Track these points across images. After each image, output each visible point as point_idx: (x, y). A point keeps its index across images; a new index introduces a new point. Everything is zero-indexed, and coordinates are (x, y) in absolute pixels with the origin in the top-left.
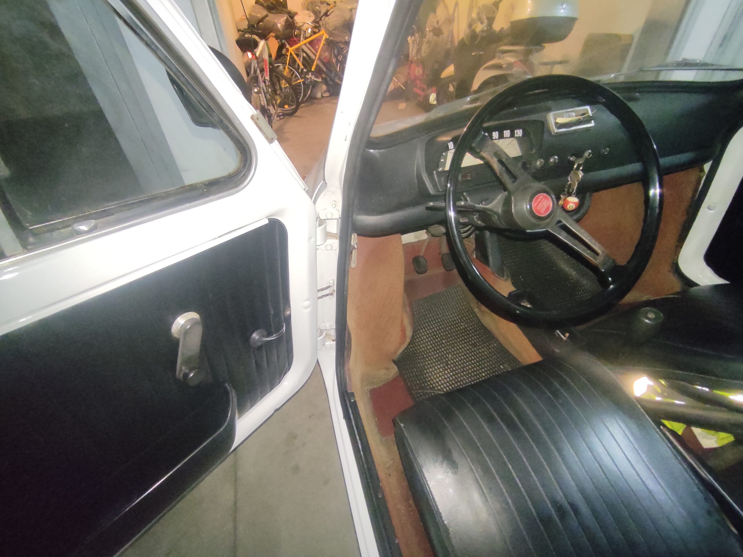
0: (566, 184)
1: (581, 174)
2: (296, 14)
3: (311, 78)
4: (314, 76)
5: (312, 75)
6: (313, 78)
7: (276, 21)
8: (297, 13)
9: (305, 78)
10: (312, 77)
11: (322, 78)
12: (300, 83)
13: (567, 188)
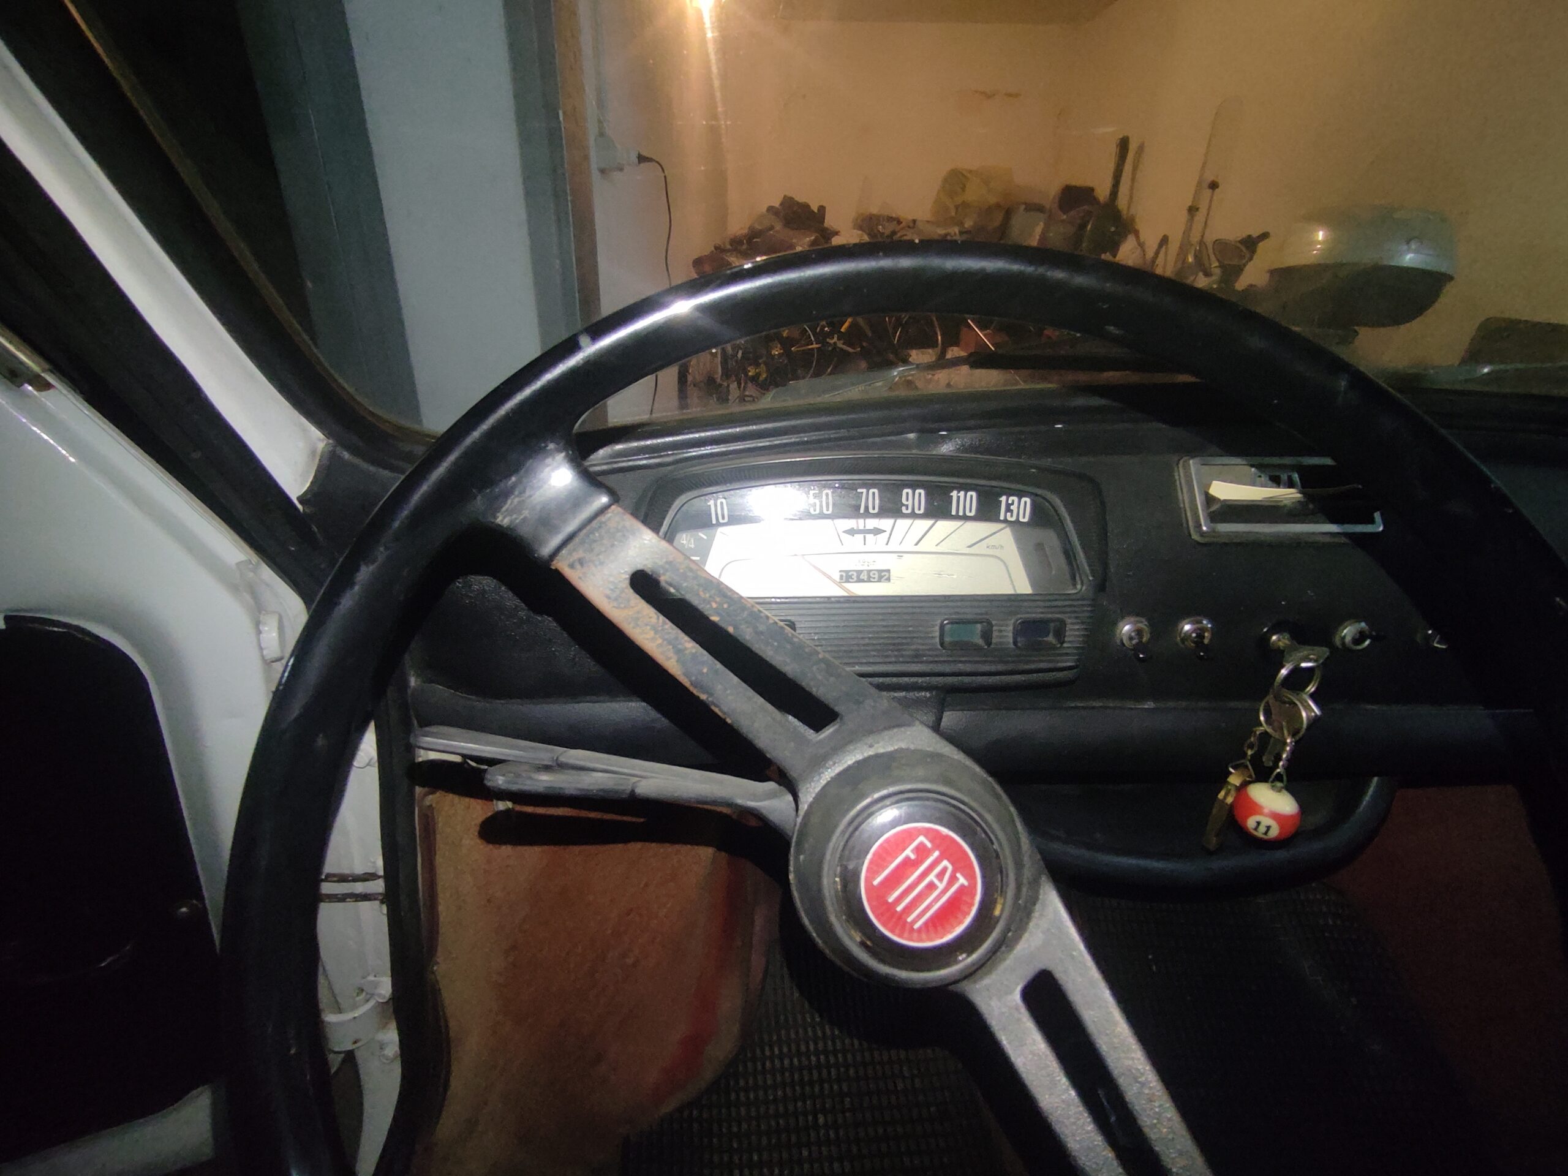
0: (1251, 733)
1: (1309, 710)
2: (837, 233)
3: (835, 343)
4: (842, 342)
5: (839, 339)
6: (840, 344)
7: (794, 241)
8: (839, 232)
9: (824, 343)
10: (838, 342)
11: (862, 347)
12: (812, 349)
13: (1251, 746)
